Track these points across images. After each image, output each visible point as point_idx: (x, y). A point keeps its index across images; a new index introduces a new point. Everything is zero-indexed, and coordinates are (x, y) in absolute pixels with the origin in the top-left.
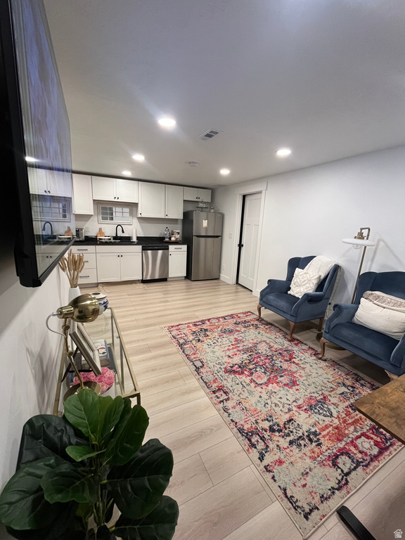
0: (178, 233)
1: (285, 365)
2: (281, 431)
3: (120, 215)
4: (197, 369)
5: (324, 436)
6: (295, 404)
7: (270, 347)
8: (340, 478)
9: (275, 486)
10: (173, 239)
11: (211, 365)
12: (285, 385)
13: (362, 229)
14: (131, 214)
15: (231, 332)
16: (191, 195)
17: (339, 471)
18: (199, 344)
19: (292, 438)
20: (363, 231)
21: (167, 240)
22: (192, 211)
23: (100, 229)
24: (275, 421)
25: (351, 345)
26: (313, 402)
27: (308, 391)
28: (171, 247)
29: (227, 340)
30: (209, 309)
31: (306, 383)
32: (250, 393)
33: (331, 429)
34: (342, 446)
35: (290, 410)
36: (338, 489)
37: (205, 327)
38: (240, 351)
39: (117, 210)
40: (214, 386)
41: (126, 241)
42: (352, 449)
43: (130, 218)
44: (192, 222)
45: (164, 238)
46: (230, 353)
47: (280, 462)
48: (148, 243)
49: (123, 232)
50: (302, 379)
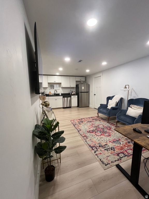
0: (74, 92)
1: (108, 131)
2: (103, 147)
3: (56, 87)
4: (79, 131)
5: (116, 149)
6: (109, 141)
7: (104, 126)
8: (119, 158)
9: (98, 159)
10: (73, 94)
11: (83, 130)
12: (106, 136)
13: (126, 85)
14: (59, 86)
15: (91, 122)
16: (78, 79)
17: (119, 157)
18: (80, 125)
19: (106, 148)
20: (126, 86)
21: (71, 94)
22: (79, 84)
23: (50, 92)
24: (101, 144)
25: (124, 121)
26: (115, 141)
27: (114, 138)
28: (72, 96)
29: (89, 124)
30: (85, 115)
31: (114, 136)
32: (94, 137)
33: (119, 147)
34: (122, 151)
35: (106, 142)
36: (117, 161)
37: (82, 120)
38: (93, 127)
39: (55, 85)
40: (83, 135)
41: (58, 95)
42: (125, 152)
43: (59, 88)
44: (79, 88)
45: (70, 94)
46: (90, 127)
47: (101, 154)
48: (64, 95)
49: (57, 92)
50: (112, 135)
